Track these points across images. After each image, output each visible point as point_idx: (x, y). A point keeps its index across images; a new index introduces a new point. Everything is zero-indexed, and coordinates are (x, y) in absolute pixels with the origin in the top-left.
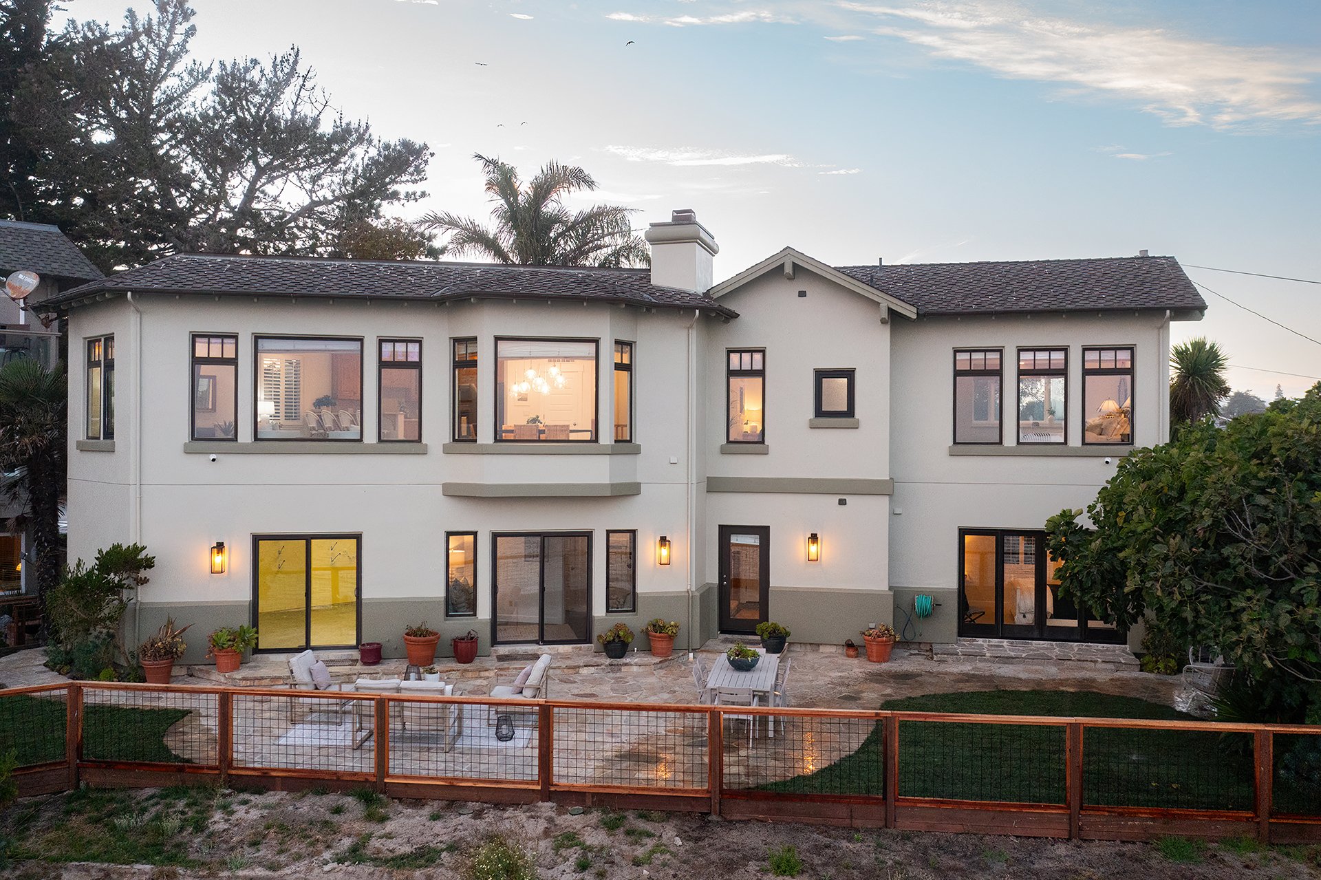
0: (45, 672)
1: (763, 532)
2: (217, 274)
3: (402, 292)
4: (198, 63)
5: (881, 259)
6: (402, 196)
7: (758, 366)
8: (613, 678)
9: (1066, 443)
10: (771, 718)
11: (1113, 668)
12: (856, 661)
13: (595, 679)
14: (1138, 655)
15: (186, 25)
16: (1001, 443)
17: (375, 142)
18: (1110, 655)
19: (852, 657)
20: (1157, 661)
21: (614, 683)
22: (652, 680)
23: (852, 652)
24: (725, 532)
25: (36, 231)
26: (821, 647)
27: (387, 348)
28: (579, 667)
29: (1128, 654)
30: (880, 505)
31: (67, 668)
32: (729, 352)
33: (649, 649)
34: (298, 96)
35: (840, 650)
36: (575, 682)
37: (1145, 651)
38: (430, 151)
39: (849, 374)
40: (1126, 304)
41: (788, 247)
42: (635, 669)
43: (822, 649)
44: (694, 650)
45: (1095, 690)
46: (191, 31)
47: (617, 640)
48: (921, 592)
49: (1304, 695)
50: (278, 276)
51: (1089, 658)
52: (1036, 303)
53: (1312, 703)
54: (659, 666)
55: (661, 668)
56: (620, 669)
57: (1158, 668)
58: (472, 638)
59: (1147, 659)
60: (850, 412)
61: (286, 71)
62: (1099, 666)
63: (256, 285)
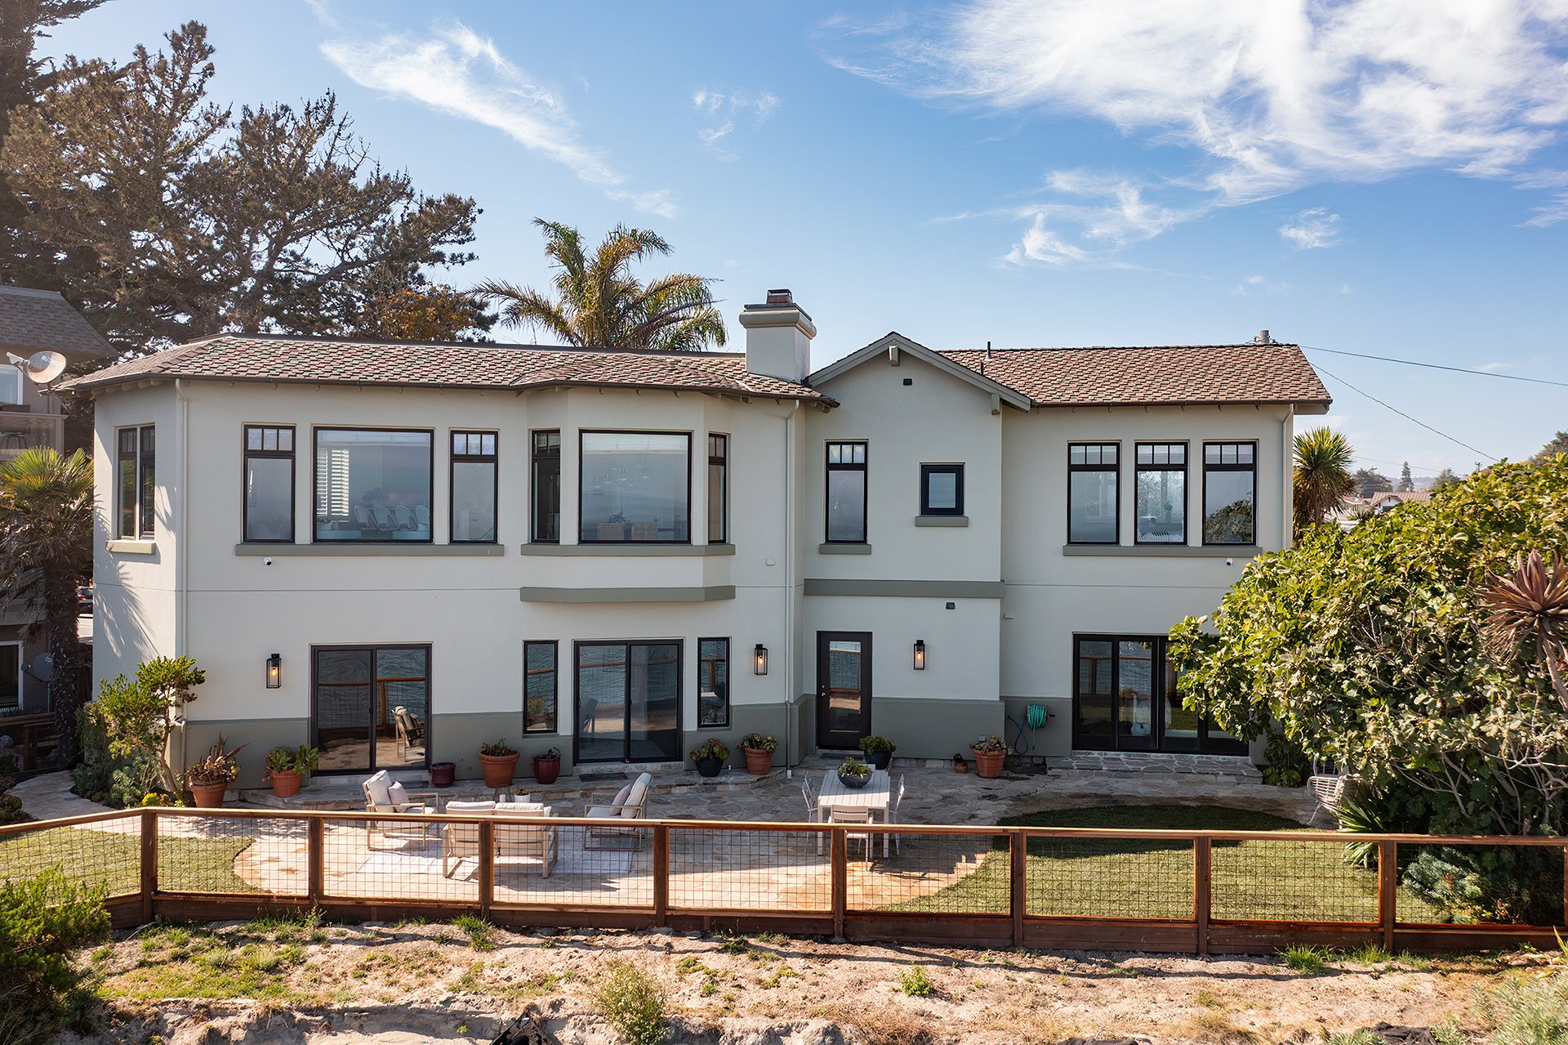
0: (74, 799)
1: (865, 639)
2: (273, 359)
3: (478, 379)
4: (215, 106)
5: (989, 343)
6: (447, 259)
7: (860, 459)
8: (709, 798)
9: (1185, 542)
10: (886, 836)
11: (1235, 781)
12: (966, 777)
13: (689, 799)
14: (1260, 768)
15: (203, 64)
16: (1117, 542)
17: (417, 197)
18: (1232, 767)
19: (961, 772)
20: (1280, 773)
21: (710, 803)
22: (751, 799)
23: (960, 768)
24: (824, 638)
25: (37, 299)
26: (927, 762)
27: (460, 440)
28: (671, 786)
29: (1249, 765)
30: (990, 609)
31: (97, 796)
32: (828, 444)
33: (744, 767)
34: (333, 146)
35: (947, 765)
36: (669, 803)
37: (1267, 763)
38: (478, 207)
39: (958, 470)
40: (1248, 397)
41: (893, 332)
42: (731, 788)
43: (929, 764)
44: (792, 767)
45: (1217, 804)
46: (209, 71)
47: (711, 757)
48: (1033, 702)
49: (1428, 806)
50: (340, 361)
51: (1209, 770)
52: (1155, 394)
53: (1435, 813)
54: (757, 784)
55: (759, 787)
56: (715, 788)
57: (1282, 781)
58: (553, 757)
59: (1269, 771)
60: (958, 510)
61: (321, 118)
62: (1221, 779)
63: (317, 372)
